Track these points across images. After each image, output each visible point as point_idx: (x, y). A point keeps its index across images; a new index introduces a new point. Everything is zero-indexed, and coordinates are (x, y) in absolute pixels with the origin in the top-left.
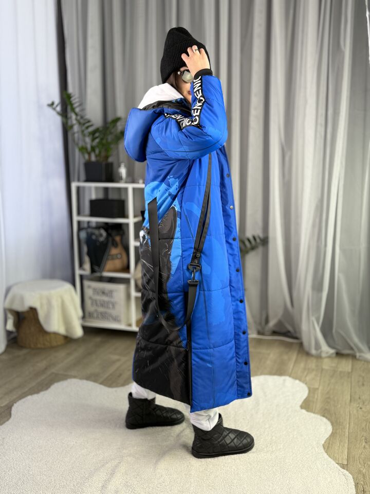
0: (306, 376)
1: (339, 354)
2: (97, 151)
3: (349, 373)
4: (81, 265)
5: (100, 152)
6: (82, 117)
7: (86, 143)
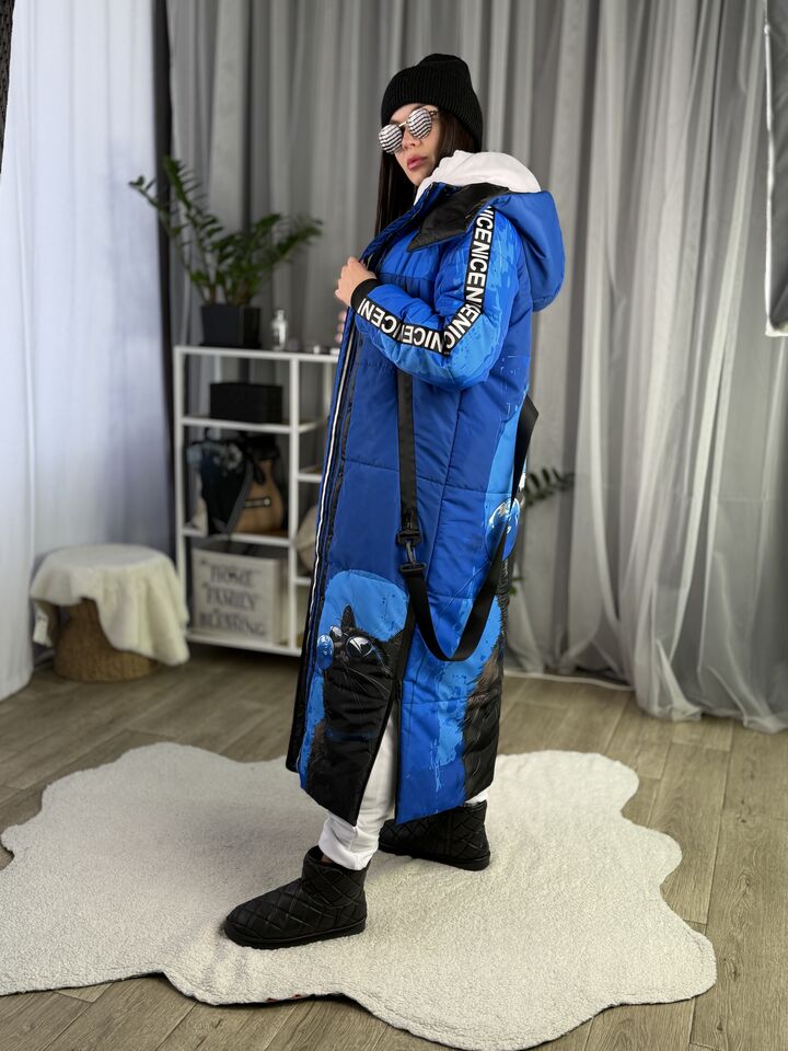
0: (637, 757)
1: (707, 717)
2: (229, 284)
3: (724, 753)
4: (188, 518)
5: (234, 285)
6: (199, 212)
7: (206, 266)
